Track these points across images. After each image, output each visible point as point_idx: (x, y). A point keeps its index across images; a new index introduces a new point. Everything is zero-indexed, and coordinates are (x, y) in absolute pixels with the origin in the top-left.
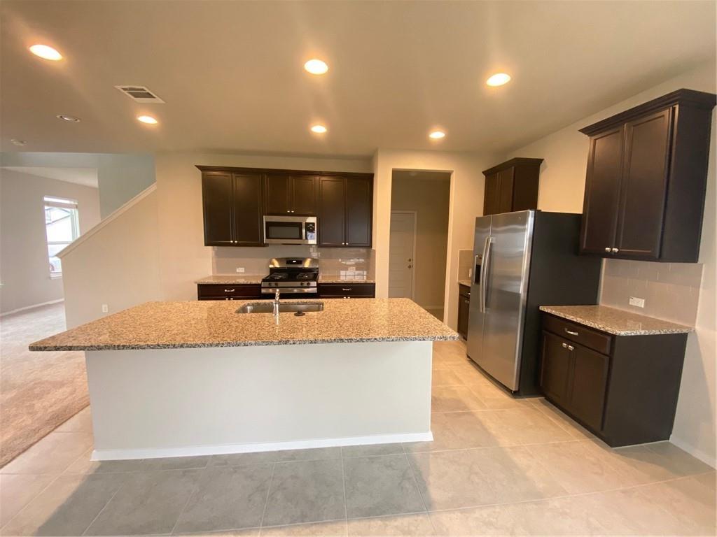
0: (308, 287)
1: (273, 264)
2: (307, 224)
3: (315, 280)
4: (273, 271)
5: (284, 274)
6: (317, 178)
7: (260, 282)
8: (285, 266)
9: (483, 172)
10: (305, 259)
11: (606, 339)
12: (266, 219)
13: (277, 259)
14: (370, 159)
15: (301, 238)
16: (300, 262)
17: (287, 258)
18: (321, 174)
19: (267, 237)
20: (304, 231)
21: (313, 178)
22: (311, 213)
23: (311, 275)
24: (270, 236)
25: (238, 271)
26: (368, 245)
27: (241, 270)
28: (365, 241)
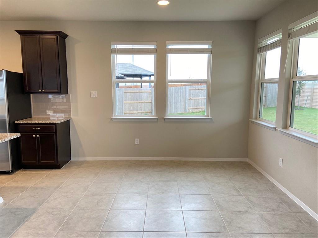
11: (53, 126)
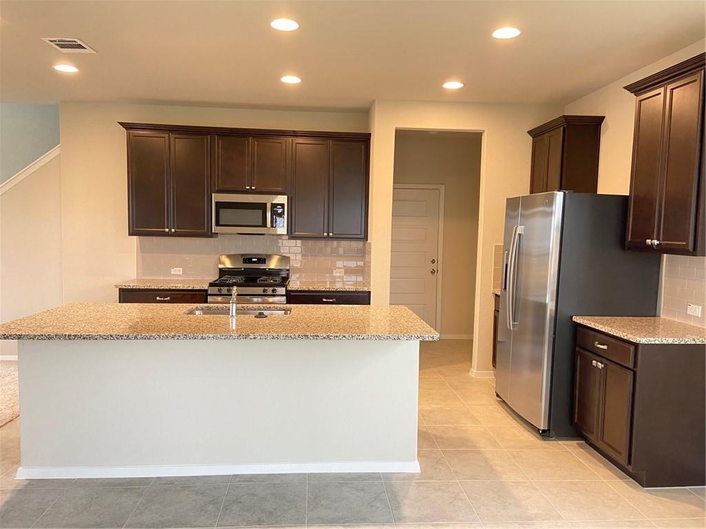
0: (274, 296)
1: (223, 263)
2: (274, 206)
3: (283, 286)
4: (223, 272)
5: (239, 277)
6: (290, 140)
7: (206, 287)
8: (242, 266)
9: (528, 132)
10: (270, 257)
11: (629, 349)
12: (216, 197)
13: (229, 256)
14: (365, 113)
15: (264, 225)
16: (262, 260)
17: (242, 255)
18: (295, 134)
19: (218, 224)
20: (269, 215)
21: (283, 140)
22: (280, 189)
23: (278, 279)
24: (221, 223)
25: (173, 273)
26: (362, 236)
27: (177, 271)
28: (358, 231)
